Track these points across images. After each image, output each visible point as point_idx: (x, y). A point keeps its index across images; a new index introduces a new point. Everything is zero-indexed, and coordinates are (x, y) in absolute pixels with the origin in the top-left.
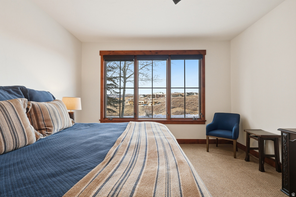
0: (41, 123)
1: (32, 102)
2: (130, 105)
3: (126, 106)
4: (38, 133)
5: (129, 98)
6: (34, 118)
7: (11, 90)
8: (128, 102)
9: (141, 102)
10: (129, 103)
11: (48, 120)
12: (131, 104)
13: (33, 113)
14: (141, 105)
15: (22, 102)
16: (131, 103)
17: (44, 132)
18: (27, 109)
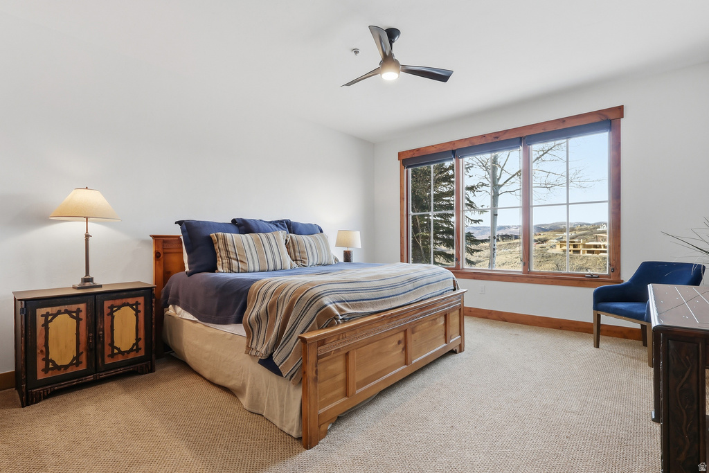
0: (297, 254)
1: (291, 234)
2: (562, 253)
3: (550, 257)
4: (294, 263)
5: (560, 235)
6: (292, 249)
7: (278, 224)
8: (555, 246)
9: (600, 246)
10: (558, 247)
11: (303, 252)
12: (564, 251)
13: (291, 244)
14: (601, 254)
15: (282, 234)
16: (564, 248)
17: (299, 263)
18: (286, 240)
